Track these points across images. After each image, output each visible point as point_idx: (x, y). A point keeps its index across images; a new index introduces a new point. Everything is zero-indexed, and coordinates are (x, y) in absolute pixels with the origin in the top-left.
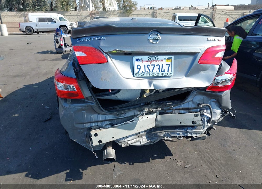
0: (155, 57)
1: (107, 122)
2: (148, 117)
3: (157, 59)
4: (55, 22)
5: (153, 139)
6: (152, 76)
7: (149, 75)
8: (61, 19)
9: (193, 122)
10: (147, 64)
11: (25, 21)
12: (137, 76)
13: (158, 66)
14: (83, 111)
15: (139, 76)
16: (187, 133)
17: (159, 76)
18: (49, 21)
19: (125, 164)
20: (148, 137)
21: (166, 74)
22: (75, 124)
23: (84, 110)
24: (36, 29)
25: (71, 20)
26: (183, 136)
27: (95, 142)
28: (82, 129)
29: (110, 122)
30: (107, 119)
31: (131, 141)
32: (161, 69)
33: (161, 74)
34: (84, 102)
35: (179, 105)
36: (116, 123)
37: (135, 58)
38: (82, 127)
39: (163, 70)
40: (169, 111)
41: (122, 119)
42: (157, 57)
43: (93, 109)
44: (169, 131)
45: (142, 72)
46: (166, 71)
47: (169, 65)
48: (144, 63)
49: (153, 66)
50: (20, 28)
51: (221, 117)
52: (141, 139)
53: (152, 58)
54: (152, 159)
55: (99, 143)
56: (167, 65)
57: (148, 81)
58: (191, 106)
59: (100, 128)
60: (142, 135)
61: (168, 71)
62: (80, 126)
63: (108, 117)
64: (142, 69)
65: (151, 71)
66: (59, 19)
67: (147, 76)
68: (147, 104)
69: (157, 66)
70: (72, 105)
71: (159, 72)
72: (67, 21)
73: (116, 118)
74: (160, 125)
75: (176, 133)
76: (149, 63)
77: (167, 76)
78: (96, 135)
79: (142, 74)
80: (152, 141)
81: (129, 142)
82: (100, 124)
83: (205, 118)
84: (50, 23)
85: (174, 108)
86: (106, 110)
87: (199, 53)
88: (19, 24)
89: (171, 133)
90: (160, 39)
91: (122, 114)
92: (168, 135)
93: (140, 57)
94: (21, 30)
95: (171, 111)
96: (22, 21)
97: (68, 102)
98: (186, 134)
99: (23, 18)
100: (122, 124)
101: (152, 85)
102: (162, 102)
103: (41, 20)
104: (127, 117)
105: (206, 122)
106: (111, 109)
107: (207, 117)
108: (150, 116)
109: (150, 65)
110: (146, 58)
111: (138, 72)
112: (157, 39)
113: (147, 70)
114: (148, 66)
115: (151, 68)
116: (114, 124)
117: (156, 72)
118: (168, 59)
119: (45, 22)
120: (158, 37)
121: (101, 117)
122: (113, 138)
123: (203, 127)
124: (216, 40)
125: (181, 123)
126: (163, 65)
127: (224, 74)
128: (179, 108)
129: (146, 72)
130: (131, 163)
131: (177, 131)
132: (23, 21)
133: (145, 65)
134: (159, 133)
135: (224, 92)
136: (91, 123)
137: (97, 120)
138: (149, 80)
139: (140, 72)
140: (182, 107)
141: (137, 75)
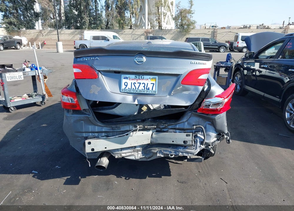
0: (141, 76)
1: (104, 133)
2: (143, 133)
3: (142, 78)
4: (108, 40)
5: (148, 155)
6: (137, 92)
7: (134, 91)
8: (116, 37)
9: (184, 142)
10: (133, 81)
11: (81, 39)
12: (123, 92)
13: (144, 84)
14: (81, 122)
15: (125, 92)
16: (179, 152)
17: (144, 93)
18: (102, 39)
19: (122, 178)
20: (143, 153)
21: (150, 92)
22: (75, 132)
23: (82, 120)
24: (89, 47)
25: (124, 39)
26: (174, 155)
27: (88, 149)
28: (80, 137)
29: (106, 134)
30: (102, 131)
31: (125, 154)
32: (146, 87)
33: (145, 91)
34: (83, 113)
35: (174, 124)
36: (111, 136)
37: (123, 76)
38: (81, 136)
39: (148, 88)
40: (165, 130)
41: (117, 133)
42: (143, 77)
43: (90, 121)
44: (162, 149)
45: (129, 88)
46: (151, 89)
47: (154, 84)
48: (131, 81)
49: (139, 84)
50: (75, 45)
51: (216, 141)
52: (137, 154)
53: (138, 77)
54: (148, 177)
55: (92, 151)
56: (151, 84)
57: (133, 97)
58: (186, 126)
59: (95, 138)
60: (137, 150)
61: (152, 89)
62: (79, 134)
63: (104, 129)
64: (129, 86)
65: (137, 89)
66: (112, 38)
67: (132, 92)
68: (143, 121)
69: (142, 84)
70: (72, 115)
71: (145, 89)
72: (120, 39)
73: (111, 131)
74: (155, 142)
75: (169, 151)
76: (135, 81)
77: (151, 93)
78: (89, 143)
79: (128, 90)
80: (146, 156)
81: (123, 155)
82: (96, 134)
83: (198, 139)
84: (103, 41)
85: (170, 127)
86: (102, 122)
87: (182, 74)
88: (75, 42)
89: (164, 150)
90: (145, 60)
91: (117, 127)
92: (160, 152)
93: (127, 76)
94: (75, 47)
95: (167, 129)
96: (77, 39)
97: (70, 113)
98: (177, 153)
99: (79, 36)
100: (117, 136)
101: (136, 100)
102: (158, 120)
103: (96, 38)
104: (122, 131)
105: (198, 144)
106: (107, 122)
107: (200, 138)
108: (145, 133)
109: (137, 83)
110: (133, 76)
111: (125, 88)
112: (142, 61)
113: (133, 86)
114: (135, 84)
115: (137, 85)
116: (109, 136)
117: (141, 89)
118: (152, 79)
119: (99, 40)
120: (142, 59)
121: (97, 129)
122: (106, 148)
123: (195, 147)
124: (201, 63)
125: (173, 141)
126: (148, 83)
127: (214, 97)
128: (174, 127)
129: (132, 89)
130: (127, 178)
131: (169, 150)
132: (79, 39)
133: (132, 83)
134: (153, 149)
135: (218, 116)
136: (89, 133)
137: (93, 131)
138: (135, 96)
139: (127, 88)
140: (177, 127)
141: (124, 90)
